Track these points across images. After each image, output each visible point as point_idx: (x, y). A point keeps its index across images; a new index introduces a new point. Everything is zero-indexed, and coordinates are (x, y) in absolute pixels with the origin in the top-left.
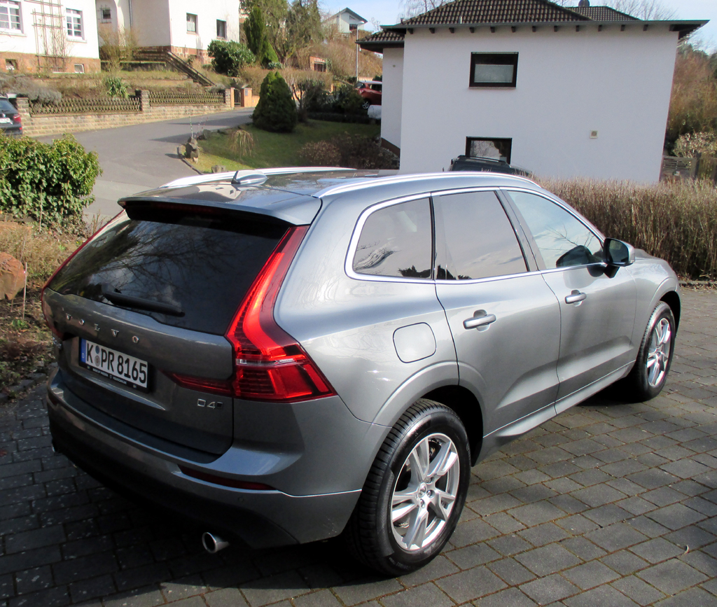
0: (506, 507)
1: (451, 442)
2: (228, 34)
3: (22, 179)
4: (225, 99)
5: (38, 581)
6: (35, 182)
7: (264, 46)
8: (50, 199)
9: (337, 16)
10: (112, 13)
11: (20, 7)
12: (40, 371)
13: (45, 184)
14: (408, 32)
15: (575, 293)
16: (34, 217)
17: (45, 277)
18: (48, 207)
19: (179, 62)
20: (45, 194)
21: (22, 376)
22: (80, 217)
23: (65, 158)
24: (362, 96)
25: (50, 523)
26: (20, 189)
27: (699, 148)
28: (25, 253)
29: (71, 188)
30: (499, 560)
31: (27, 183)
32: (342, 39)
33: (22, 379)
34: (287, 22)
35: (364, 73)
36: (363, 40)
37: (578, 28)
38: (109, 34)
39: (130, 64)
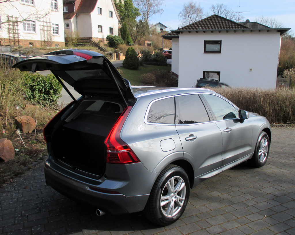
0: (205, 204)
1: (182, 179)
2: (114, 32)
3: (35, 89)
4: (112, 57)
5: (40, 229)
6: (40, 90)
7: (127, 37)
8: (45, 96)
9: (156, 25)
10: (70, 25)
11: (35, 23)
12: (41, 159)
13: (43, 91)
14: (180, 33)
15: (227, 128)
16: (39, 103)
17: (43, 125)
18: (44, 99)
19: (95, 43)
20: (43, 94)
21: (34, 161)
22: (57, 103)
23: (51, 81)
24: (165, 56)
25: (44, 211)
26: (34, 92)
27: (292, 74)
28: (36, 116)
29: (53, 92)
30: (200, 221)
31: (37, 90)
32: (157, 34)
33: (34, 162)
34: (136, 28)
35: (165, 47)
36: (164, 35)
37: (243, 31)
38: (69, 33)
39: (76, 44)
